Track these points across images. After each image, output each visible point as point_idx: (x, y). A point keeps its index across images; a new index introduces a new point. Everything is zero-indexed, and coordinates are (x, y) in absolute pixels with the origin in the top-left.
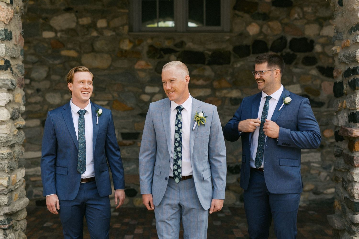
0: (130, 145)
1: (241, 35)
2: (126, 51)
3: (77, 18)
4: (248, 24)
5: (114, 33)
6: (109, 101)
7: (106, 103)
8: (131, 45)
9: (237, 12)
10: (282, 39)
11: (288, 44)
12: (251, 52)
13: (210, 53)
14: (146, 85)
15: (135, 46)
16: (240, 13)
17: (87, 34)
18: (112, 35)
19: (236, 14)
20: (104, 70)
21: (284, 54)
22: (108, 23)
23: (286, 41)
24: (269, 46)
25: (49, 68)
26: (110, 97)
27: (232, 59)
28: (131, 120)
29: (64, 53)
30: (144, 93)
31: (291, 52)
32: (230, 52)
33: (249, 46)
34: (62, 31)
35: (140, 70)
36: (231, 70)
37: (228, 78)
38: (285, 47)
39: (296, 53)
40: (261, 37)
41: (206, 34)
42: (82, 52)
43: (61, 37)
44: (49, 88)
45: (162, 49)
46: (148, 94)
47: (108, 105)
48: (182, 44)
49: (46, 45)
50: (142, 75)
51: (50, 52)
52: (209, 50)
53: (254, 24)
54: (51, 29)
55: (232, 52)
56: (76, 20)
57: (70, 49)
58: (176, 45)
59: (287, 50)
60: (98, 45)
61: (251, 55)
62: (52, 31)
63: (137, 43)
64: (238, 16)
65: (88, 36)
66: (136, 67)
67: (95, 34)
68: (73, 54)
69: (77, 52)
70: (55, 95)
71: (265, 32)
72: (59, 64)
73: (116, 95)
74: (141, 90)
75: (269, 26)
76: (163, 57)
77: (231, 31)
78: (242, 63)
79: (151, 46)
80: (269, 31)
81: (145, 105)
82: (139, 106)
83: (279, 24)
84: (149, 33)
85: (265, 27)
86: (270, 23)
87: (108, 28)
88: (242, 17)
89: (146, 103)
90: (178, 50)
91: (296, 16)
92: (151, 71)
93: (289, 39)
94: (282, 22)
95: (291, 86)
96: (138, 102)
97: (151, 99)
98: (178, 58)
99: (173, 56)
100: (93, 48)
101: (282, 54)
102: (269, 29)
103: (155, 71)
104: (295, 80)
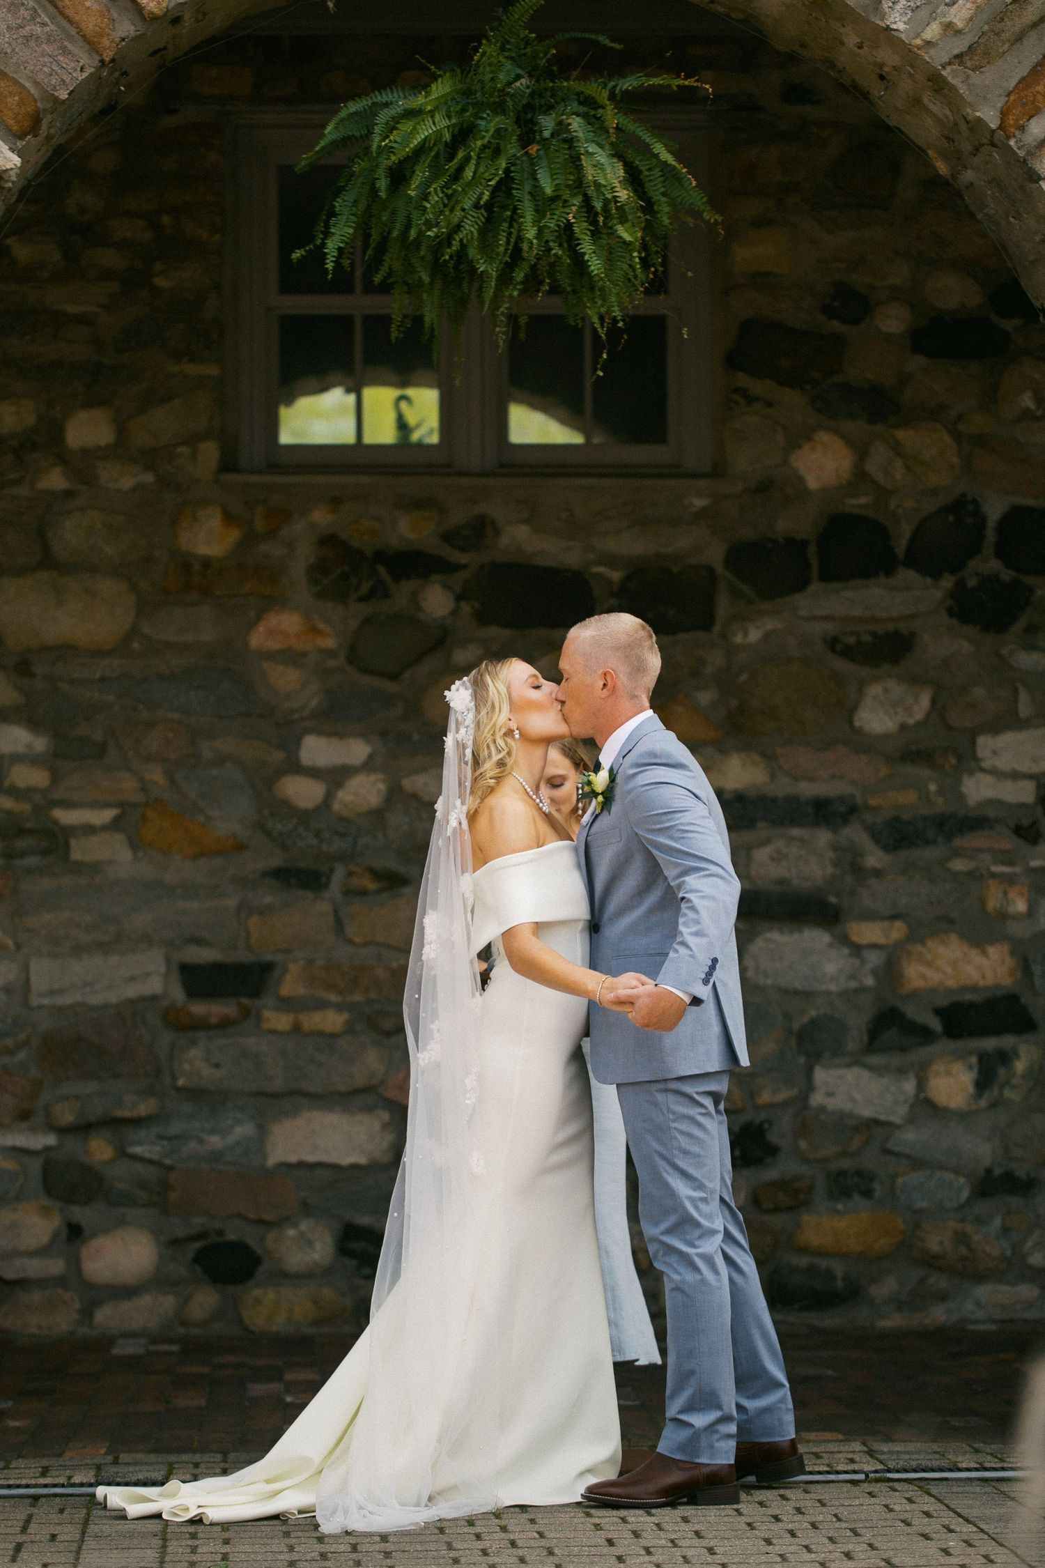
0: (225, 1024)
1: (763, 488)
2: (207, 563)
4: (798, 438)
5: (149, 478)
6: (121, 805)
7: (108, 815)
8: (234, 535)
9: (743, 380)
10: (963, 510)
11: (991, 536)
12: (815, 571)
13: (616, 576)
14: (307, 731)
15: (249, 540)
16: (759, 387)
17: (18, 482)
18: (139, 488)
19: (736, 391)
20: (100, 653)
21: (972, 583)
22: (121, 428)
23: (982, 521)
24: (901, 546)
26: (128, 786)
27: (724, 606)
28: (232, 902)
30: (295, 767)
31: (1007, 575)
32: (711, 571)
33: (804, 543)
35: (271, 656)
36: (716, 659)
37: (705, 697)
38: (974, 548)
39: (1029, 580)
40: (860, 502)
41: (594, 481)
45: (381, 557)
46: (313, 773)
47: (115, 825)
48: (481, 529)
50: (285, 679)
52: (612, 561)
53: (824, 437)
55: (720, 570)
58: (448, 537)
59: (988, 564)
60: (70, 534)
61: (815, 586)
63: (260, 525)
64: (750, 399)
65: (25, 492)
66: (257, 639)
67: (55, 480)
71: (880, 477)
73: (156, 775)
74: (279, 756)
75: (897, 449)
76: (387, 596)
77: (718, 471)
78: (770, 624)
79: (329, 541)
80: (899, 472)
81: (301, 829)
82: (269, 834)
83: (948, 439)
84: (321, 479)
85: (880, 453)
86: (901, 434)
87: (119, 450)
88: (769, 405)
89: (305, 817)
90: (464, 558)
91: (1027, 401)
92: (331, 663)
93: (994, 509)
94: (962, 427)
95: (1007, 739)
96: (266, 812)
97: (329, 796)
98: (459, 598)
99: (438, 589)
100: (46, 550)
101: (961, 584)
102: (899, 464)
103: (350, 661)
104: (1024, 709)
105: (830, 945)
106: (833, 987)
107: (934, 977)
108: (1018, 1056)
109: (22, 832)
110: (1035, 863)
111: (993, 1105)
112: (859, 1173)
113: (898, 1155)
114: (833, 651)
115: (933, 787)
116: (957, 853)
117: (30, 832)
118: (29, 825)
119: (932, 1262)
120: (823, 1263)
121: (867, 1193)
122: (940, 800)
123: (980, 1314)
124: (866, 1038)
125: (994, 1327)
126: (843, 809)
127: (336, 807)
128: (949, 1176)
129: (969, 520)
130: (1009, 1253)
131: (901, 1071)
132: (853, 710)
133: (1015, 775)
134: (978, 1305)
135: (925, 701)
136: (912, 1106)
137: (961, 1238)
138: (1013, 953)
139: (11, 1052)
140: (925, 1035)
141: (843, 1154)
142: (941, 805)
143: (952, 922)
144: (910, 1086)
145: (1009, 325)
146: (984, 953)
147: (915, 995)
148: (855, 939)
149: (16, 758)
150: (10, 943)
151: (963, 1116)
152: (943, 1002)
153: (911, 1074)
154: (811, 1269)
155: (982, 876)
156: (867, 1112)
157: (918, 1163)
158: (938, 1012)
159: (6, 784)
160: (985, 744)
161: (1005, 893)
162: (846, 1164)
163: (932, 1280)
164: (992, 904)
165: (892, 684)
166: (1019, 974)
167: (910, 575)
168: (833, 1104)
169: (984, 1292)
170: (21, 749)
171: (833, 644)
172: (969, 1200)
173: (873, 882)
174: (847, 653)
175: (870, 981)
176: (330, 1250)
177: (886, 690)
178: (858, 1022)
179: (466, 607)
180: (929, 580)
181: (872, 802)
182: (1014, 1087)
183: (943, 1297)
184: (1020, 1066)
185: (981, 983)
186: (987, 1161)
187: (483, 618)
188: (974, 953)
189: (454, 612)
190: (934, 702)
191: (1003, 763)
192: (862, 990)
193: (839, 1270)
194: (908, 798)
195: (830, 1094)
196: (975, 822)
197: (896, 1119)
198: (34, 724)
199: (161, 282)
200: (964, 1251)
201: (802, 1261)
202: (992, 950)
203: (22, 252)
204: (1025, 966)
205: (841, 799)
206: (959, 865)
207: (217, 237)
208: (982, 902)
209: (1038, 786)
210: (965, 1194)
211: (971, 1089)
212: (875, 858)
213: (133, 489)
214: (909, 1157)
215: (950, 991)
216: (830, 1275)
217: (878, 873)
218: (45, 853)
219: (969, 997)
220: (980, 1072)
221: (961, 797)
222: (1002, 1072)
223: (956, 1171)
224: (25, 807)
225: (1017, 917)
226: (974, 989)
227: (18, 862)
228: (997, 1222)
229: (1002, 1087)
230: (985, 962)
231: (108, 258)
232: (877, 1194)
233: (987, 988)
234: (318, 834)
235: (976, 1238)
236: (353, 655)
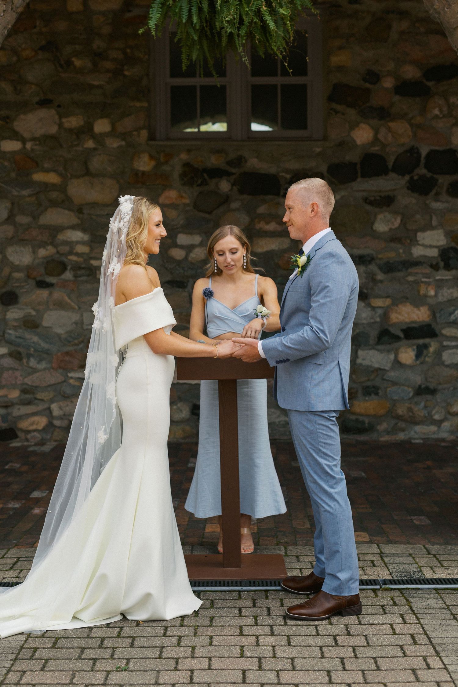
1: (341, 144)
2: (143, 173)
3: (60, 117)
4: (354, 126)
5: (123, 143)
8: (153, 163)
9: (334, 105)
10: (413, 151)
11: (423, 160)
12: (359, 174)
13: (288, 176)
14: (179, 232)
15: (159, 165)
16: (339, 107)
17: (77, 145)
18: (120, 147)
19: (332, 109)
20: (107, 206)
21: (416, 178)
22: (113, 125)
23: (419, 155)
24: (390, 165)
25: (13, 204)
29: (38, 177)
30: (176, 246)
31: (429, 175)
32: (322, 174)
33: (355, 164)
34: (33, 139)
35: (167, 207)
38: (417, 165)
39: (437, 176)
40: (376, 149)
41: (280, 143)
42: (69, 176)
43: (32, 150)
44: (12, 238)
45: (205, 170)
46: (182, 247)
48: (239, 161)
49: (6, 164)
50: (172, 214)
51: (13, 175)
52: (287, 171)
53: (363, 126)
54: (16, 136)
55: (325, 174)
56: (58, 122)
57: (47, 171)
58: (229, 163)
59: (422, 171)
60: (96, 163)
61: (359, 179)
62: (17, 140)
63: (162, 159)
64: (336, 112)
65: (80, 148)
66: (161, 200)
67: (90, 144)
68: (53, 178)
69: (61, 175)
70: (22, 249)
71: (383, 139)
72: (29, 196)
74: (169, 241)
75: (389, 129)
76: (207, 184)
77: (325, 138)
78: (343, 193)
79: (187, 165)
80: (390, 138)
81: (177, 267)
82: (166, 269)
83: (407, 126)
84: (183, 143)
85: (383, 130)
86: (391, 124)
87: (113, 133)
88: (343, 114)
89: (179, 263)
90: (234, 171)
91: (437, 111)
92: (188, 208)
93: (424, 151)
94: (413, 121)
95: (428, 233)
96: (165, 261)
97: (187, 255)
98: (233, 185)
99: (225, 181)
100: (87, 169)
101: (412, 178)
102: (390, 135)
103: (194, 208)
104: (434, 223)
105: (364, 307)
106: (365, 322)
107: (401, 318)
108: (431, 346)
109: (80, 268)
110: (437, 278)
111: (422, 363)
112: (374, 387)
113: (388, 380)
114: (366, 203)
115: (401, 251)
116: (409, 274)
117: (83, 268)
118: (83, 266)
119: (399, 418)
120: (361, 418)
121: (377, 394)
122: (404, 255)
123: (416, 436)
124: (376, 339)
125: (421, 441)
126: (369, 259)
127: (190, 259)
128: (406, 388)
129: (415, 155)
130: (427, 415)
131: (389, 351)
132: (373, 223)
133: (431, 246)
134: (416, 432)
135: (399, 220)
136: (393, 364)
137: (410, 410)
138: (429, 309)
139: (77, 345)
140: (397, 338)
141: (368, 380)
142: (404, 257)
143: (407, 298)
144: (392, 357)
145: (430, 84)
146: (419, 310)
147: (394, 324)
148: (373, 305)
149: (78, 242)
150: (77, 307)
151: (411, 367)
152: (405, 327)
153: (393, 352)
154: (357, 420)
155: (418, 283)
156: (376, 366)
157: (395, 384)
158: (403, 330)
159: (75, 251)
160: (420, 235)
161: (427, 288)
162: (369, 383)
163: (399, 424)
164: (422, 292)
165: (387, 214)
166: (431, 317)
167: (393, 175)
168: (364, 363)
169: (418, 428)
170: (79, 239)
171: (366, 200)
172: (413, 397)
173: (379, 284)
174: (371, 203)
175: (378, 319)
176: (189, 413)
177: (384, 216)
178: (373, 334)
179: (235, 188)
180: (400, 177)
181: (380, 256)
182: (429, 357)
183: (403, 430)
184: (431, 349)
185: (418, 320)
186: (419, 383)
187: (241, 192)
188: (415, 310)
189: (231, 190)
190: (402, 221)
191: (427, 242)
192: (375, 322)
193: (367, 421)
194: (392, 255)
195: (363, 359)
196: (417, 263)
197: (387, 368)
198: (84, 230)
199: (127, 73)
200: (411, 414)
201: (353, 417)
202: (422, 309)
203: (78, 63)
204: (434, 314)
205: (368, 255)
206: (410, 279)
207: (147, 57)
208: (419, 291)
209: (439, 250)
210: (411, 394)
211: (414, 358)
212: (380, 276)
213: (118, 147)
214: (392, 381)
215: (406, 323)
216: (363, 422)
217: (381, 281)
218: (88, 276)
219: (413, 325)
220: (417, 352)
221: (411, 254)
222: (425, 351)
223: (408, 386)
224: (81, 260)
225: (431, 297)
226: (415, 322)
227: (80, 279)
228: (423, 404)
229: (425, 357)
230: (419, 312)
231: (108, 65)
232: (380, 394)
233: (420, 322)
234: (183, 268)
235: (416, 409)
236: (196, 206)
